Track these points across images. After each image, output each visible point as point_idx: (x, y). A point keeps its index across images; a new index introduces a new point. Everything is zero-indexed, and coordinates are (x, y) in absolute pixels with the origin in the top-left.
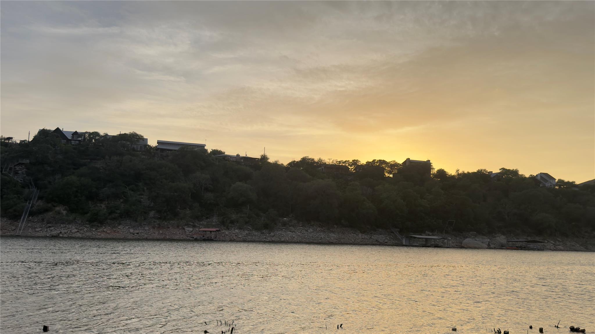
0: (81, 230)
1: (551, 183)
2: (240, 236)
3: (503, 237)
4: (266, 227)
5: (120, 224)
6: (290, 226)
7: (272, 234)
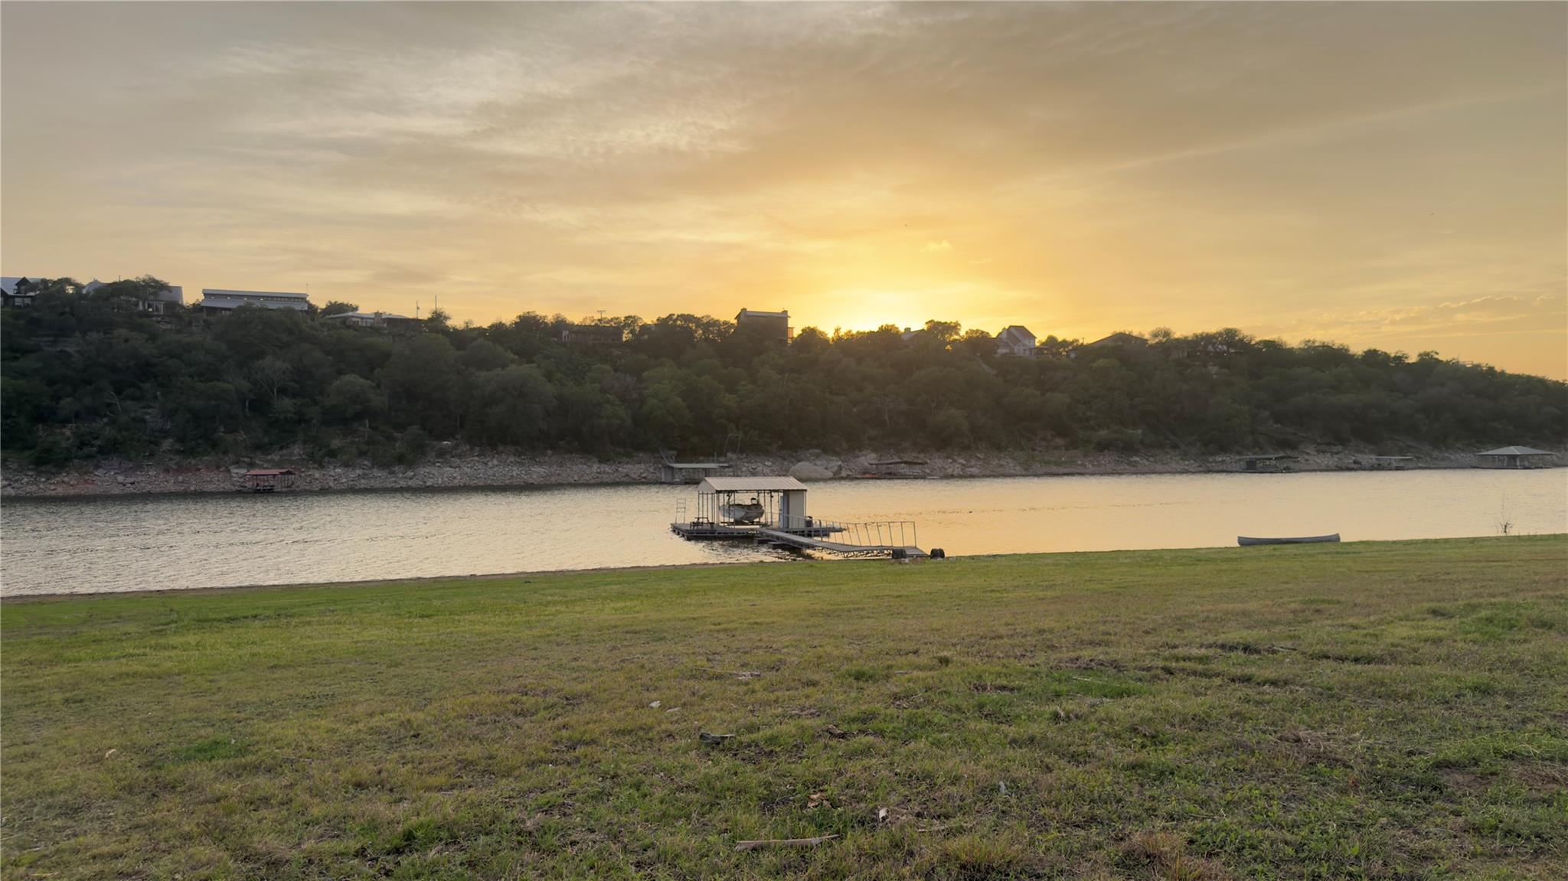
0: (16, 481)
1: (1024, 345)
2: (344, 480)
3: (873, 455)
4: (400, 460)
5: (97, 467)
6: (453, 457)
7: (410, 474)
